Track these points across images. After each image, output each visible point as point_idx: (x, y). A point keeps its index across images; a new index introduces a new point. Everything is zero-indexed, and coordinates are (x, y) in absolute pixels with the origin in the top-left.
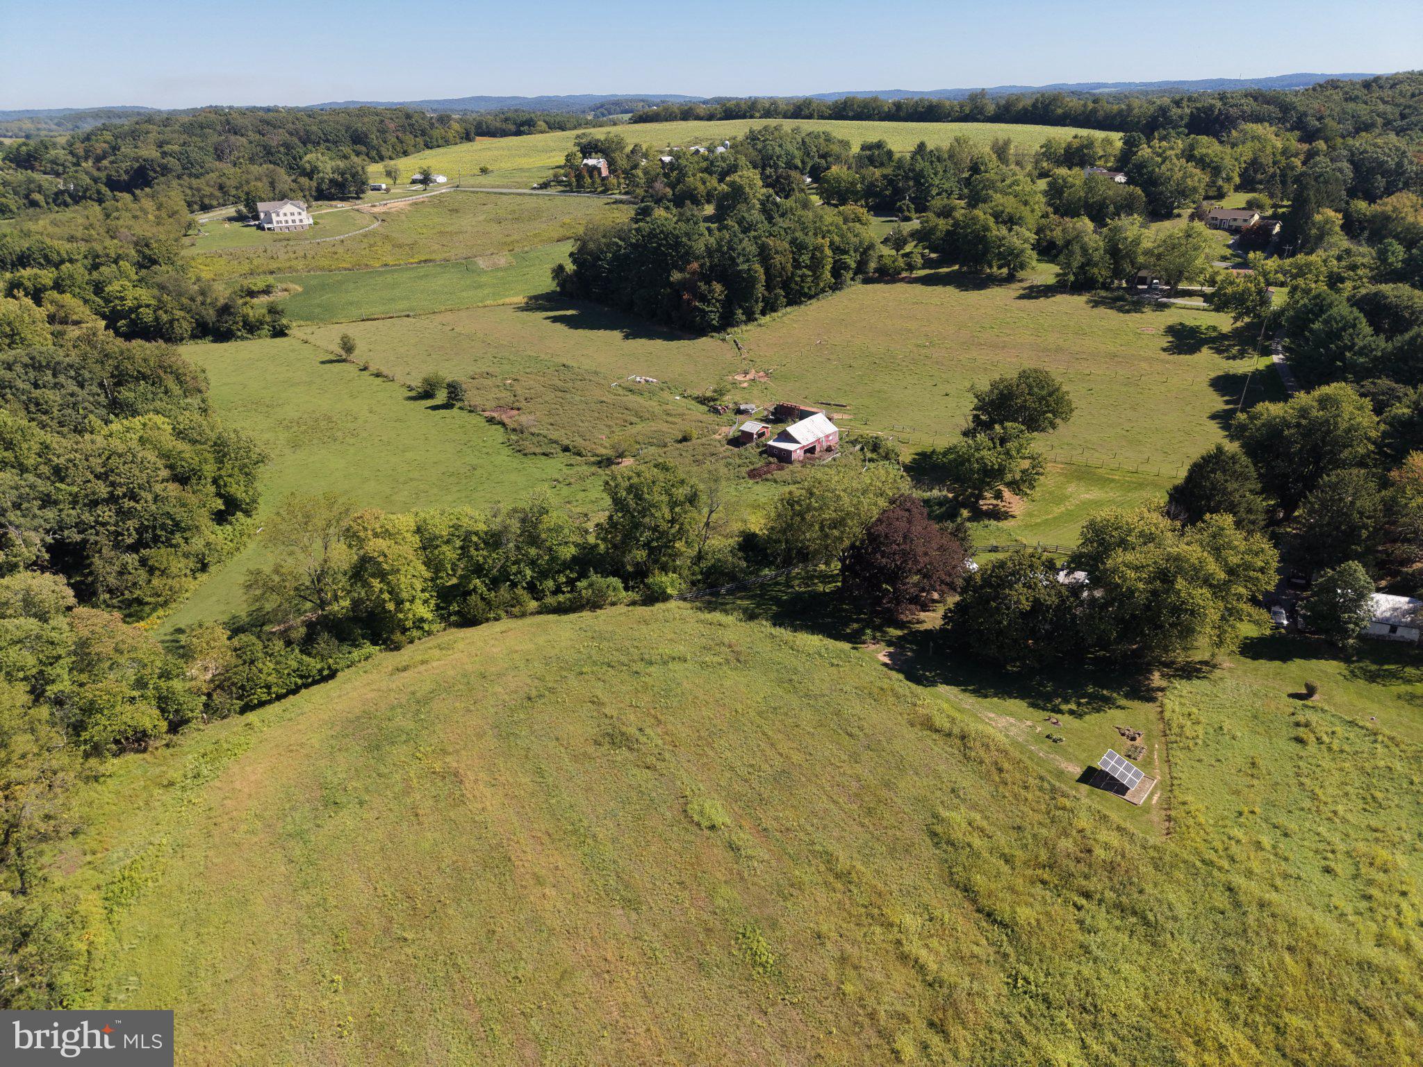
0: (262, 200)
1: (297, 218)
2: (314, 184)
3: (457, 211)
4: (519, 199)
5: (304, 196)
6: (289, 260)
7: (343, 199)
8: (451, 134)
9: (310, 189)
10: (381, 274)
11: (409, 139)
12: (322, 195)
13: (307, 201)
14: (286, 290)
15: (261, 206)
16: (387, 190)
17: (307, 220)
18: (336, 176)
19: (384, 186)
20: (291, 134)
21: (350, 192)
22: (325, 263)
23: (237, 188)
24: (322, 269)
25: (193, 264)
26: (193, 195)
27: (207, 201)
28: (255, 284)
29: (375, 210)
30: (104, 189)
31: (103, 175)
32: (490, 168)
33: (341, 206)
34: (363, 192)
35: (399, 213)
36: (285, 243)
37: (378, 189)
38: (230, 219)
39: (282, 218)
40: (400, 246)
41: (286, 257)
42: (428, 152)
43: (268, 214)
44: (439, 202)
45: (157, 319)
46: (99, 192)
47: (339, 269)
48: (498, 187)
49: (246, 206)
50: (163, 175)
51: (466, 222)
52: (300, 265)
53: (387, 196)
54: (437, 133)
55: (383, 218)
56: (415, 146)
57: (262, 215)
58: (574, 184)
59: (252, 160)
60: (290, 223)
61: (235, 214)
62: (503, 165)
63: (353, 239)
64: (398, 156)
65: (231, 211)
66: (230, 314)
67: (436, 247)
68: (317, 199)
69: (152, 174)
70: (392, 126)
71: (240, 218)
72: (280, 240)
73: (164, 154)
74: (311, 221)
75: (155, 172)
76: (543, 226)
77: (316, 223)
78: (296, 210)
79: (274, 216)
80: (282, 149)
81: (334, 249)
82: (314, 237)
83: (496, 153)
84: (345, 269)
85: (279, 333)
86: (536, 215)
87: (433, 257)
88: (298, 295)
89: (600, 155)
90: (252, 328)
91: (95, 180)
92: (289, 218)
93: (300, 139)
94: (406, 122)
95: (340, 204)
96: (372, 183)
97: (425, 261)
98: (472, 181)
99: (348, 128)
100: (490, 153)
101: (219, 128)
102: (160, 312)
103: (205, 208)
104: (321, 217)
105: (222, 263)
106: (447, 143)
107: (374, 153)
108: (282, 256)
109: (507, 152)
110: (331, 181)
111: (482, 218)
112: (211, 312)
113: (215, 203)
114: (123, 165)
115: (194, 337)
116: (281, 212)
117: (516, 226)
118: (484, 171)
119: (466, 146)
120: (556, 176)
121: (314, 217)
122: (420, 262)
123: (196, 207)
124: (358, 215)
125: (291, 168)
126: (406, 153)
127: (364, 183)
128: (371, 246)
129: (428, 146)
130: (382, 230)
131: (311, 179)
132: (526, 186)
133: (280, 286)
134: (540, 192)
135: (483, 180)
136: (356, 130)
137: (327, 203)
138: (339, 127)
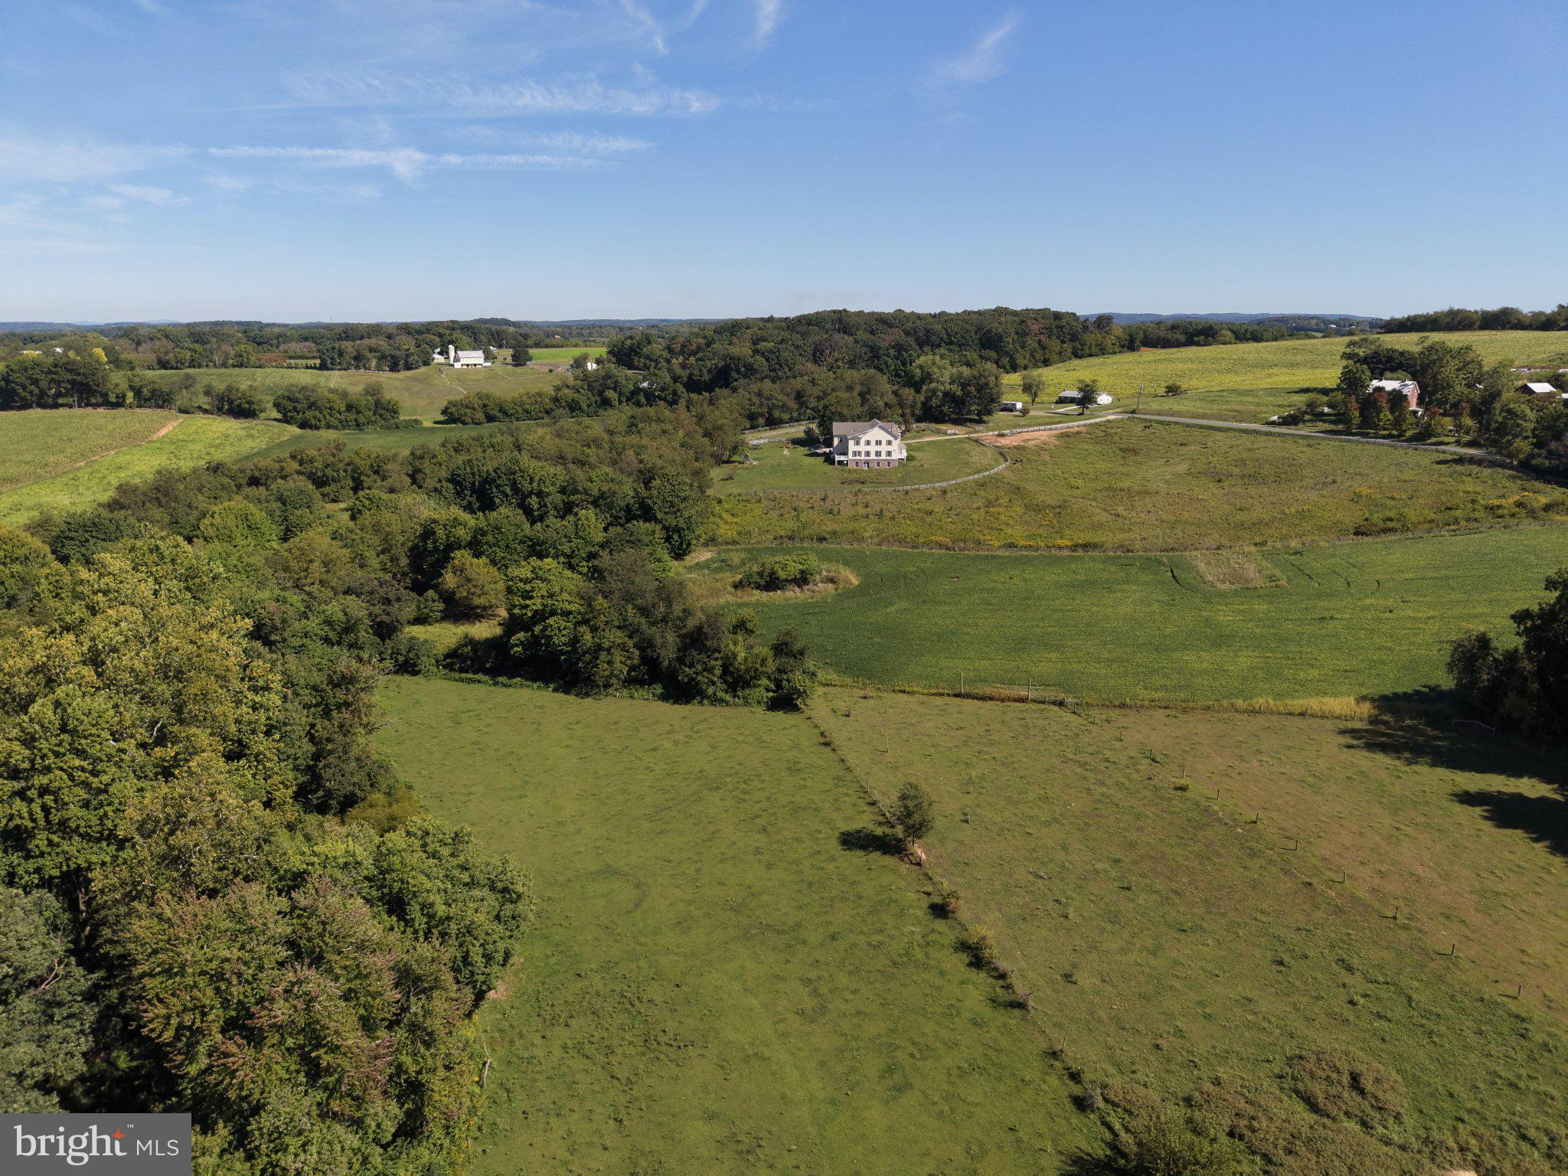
0: (843, 419)
1: (884, 448)
2: (921, 398)
3: (1135, 452)
4: (1246, 441)
5: (903, 415)
6: (855, 518)
7: (958, 422)
8: (1110, 340)
9: (913, 406)
10: (1002, 564)
11: (1055, 345)
12: (930, 415)
13: (906, 422)
14: (832, 580)
15: (838, 428)
16: (1025, 412)
17: (898, 451)
18: (954, 387)
19: (1019, 406)
20: (907, 334)
21: (969, 412)
22: (909, 529)
23: (819, 399)
24: (901, 541)
25: (717, 509)
26: (761, 405)
27: (776, 414)
28: (784, 567)
29: (1004, 441)
30: (681, 388)
31: (684, 374)
32: (1184, 387)
33: (955, 432)
34: (989, 413)
35: (1041, 449)
36: (857, 487)
37: (1010, 409)
38: (796, 442)
39: (862, 448)
40: (1038, 509)
41: (852, 513)
42: (1076, 362)
43: (844, 441)
44: (1104, 434)
45: (575, 641)
46: (675, 393)
47: (928, 544)
48: (1203, 416)
49: (820, 425)
50: (745, 377)
51: (1154, 473)
52: (869, 529)
53: (1022, 421)
54: (1090, 338)
55: (1018, 456)
56: (1060, 353)
57: (836, 441)
58: (1357, 421)
59: (852, 364)
60: (873, 456)
61: (802, 435)
62: (1194, 383)
63: (962, 488)
64: (1036, 366)
65: (798, 430)
66: (703, 649)
67: (1103, 517)
68: (919, 420)
69: (734, 375)
70: (1035, 327)
71: (808, 441)
72: (851, 482)
73: (756, 352)
74: (904, 455)
75: (739, 372)
76: (1313, 496)
77: (910, 458)
78: (884, 437)
79: (851, 443)
80: (892, 352)
81: (928, 506)
82: (903, 481)
83: (1180, 366)
84: (940, 546)
85: (785, 701)
86: (1285, 473)
87: (1097, 537)
88: (849, 594)
89: (1400, 373)
90: (737, 681)
91: (675, 379)
92: (873, 448)
93: (917, 340)
94: (1055, 323)
95: (951, 429)
96: (1005, 400)
97: (1085, 547)
98: (1155, 405)
99: (978, 329)
100: (1170, 366)
101: (828, 326)
102: (583, 629)
103: (773, 423)
104: (920, 448)
105: (758, 512)
106: (1102, 351)
107: (1006, 361)
108: (846, 510)
109: (1196, 366)
110: (946, 394)
111: (1182, 468)
112: (671, 638)
113: (786, 417)
114: (708, 363)
115: (632, 681)
116: (864, 439)
117: (1253, 491)
118: (1173, 390)
119: (1129, 357)
120: (1311, 405)
121: (909, 448)
122: (1075, 547)
123: (761, 421)
124: (975, 451)
125: (897, 375)
126: (1046, 363)
127: (993, 400)
128: (989, 504)
129: (1077, 355)
130: (1010, 477)
131: (918, 391)
132: (1254, 418)
133: (826, 569)
134: (1284, 430)
135: (1171, 404)
136: (990, 331)
137: (933, 426)
138: (967, 326)
